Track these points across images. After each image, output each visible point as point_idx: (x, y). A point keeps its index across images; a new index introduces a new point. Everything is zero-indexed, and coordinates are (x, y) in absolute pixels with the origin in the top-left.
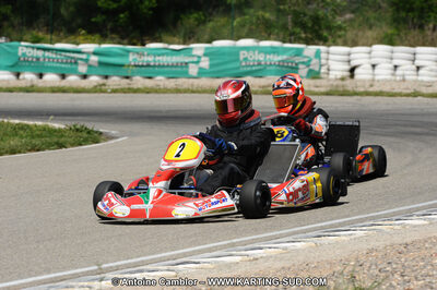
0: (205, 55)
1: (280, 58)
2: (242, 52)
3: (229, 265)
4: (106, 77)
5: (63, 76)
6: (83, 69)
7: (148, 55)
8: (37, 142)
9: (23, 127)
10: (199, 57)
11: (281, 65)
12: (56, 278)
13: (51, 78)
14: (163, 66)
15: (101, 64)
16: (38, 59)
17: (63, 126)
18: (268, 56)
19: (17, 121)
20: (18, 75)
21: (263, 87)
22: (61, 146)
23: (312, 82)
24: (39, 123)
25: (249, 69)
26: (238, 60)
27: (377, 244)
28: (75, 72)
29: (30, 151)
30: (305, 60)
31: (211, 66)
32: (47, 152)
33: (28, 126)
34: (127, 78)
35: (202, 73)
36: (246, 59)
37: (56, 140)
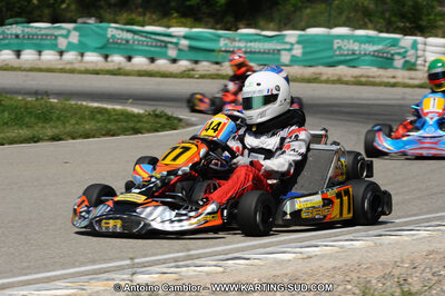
0: (298, 42)
1: (375, 48)
2: (336, 41)
3: (281, 262)
4: (196, 62)
5: (152, 60)
6: (172, 53)
7: (240, 41)
8: (112, 126)
9: (101, 111)
10: (292, 44)
11: (376, 55)
12: (99, 269)
13: (140, 62)
14: (255, 53)
15: (191, 48)
16: (127, 41)
17: (142, 111)
18: (363, 46)
19: (96, 105)
20: (106, 57)
21: (356, 77)
22: (136, 131)
23: (407, 73)
24: (118, 107)
25: (343, 58)
26: (331, 48)
27: (439, 245)
28: (164, 56)
29: (104, 135)
30: (402, 50)
31: (304, 54)
32: (122, 137)
33: (106, 109)
34: (217, 63)
35: (294, 61)
36: (340, 48)
37: (132, 125)
